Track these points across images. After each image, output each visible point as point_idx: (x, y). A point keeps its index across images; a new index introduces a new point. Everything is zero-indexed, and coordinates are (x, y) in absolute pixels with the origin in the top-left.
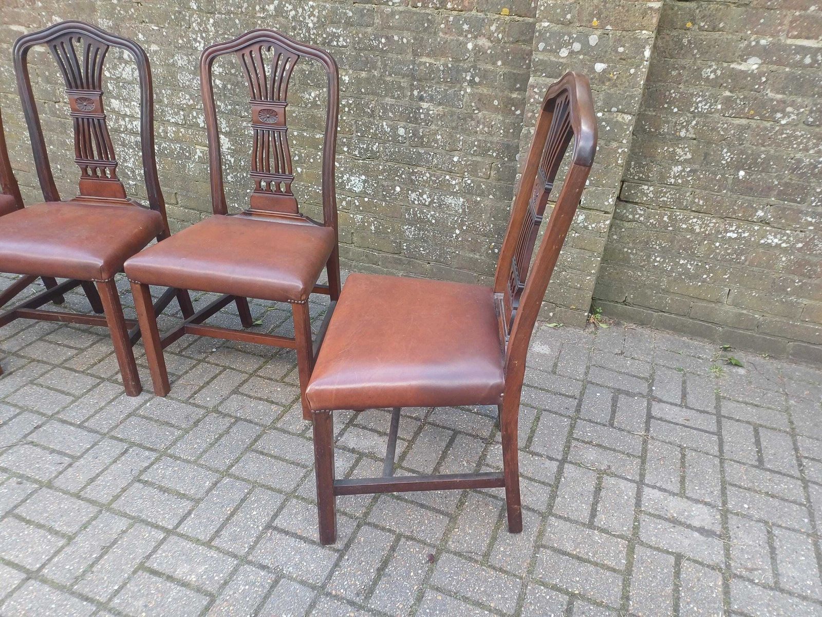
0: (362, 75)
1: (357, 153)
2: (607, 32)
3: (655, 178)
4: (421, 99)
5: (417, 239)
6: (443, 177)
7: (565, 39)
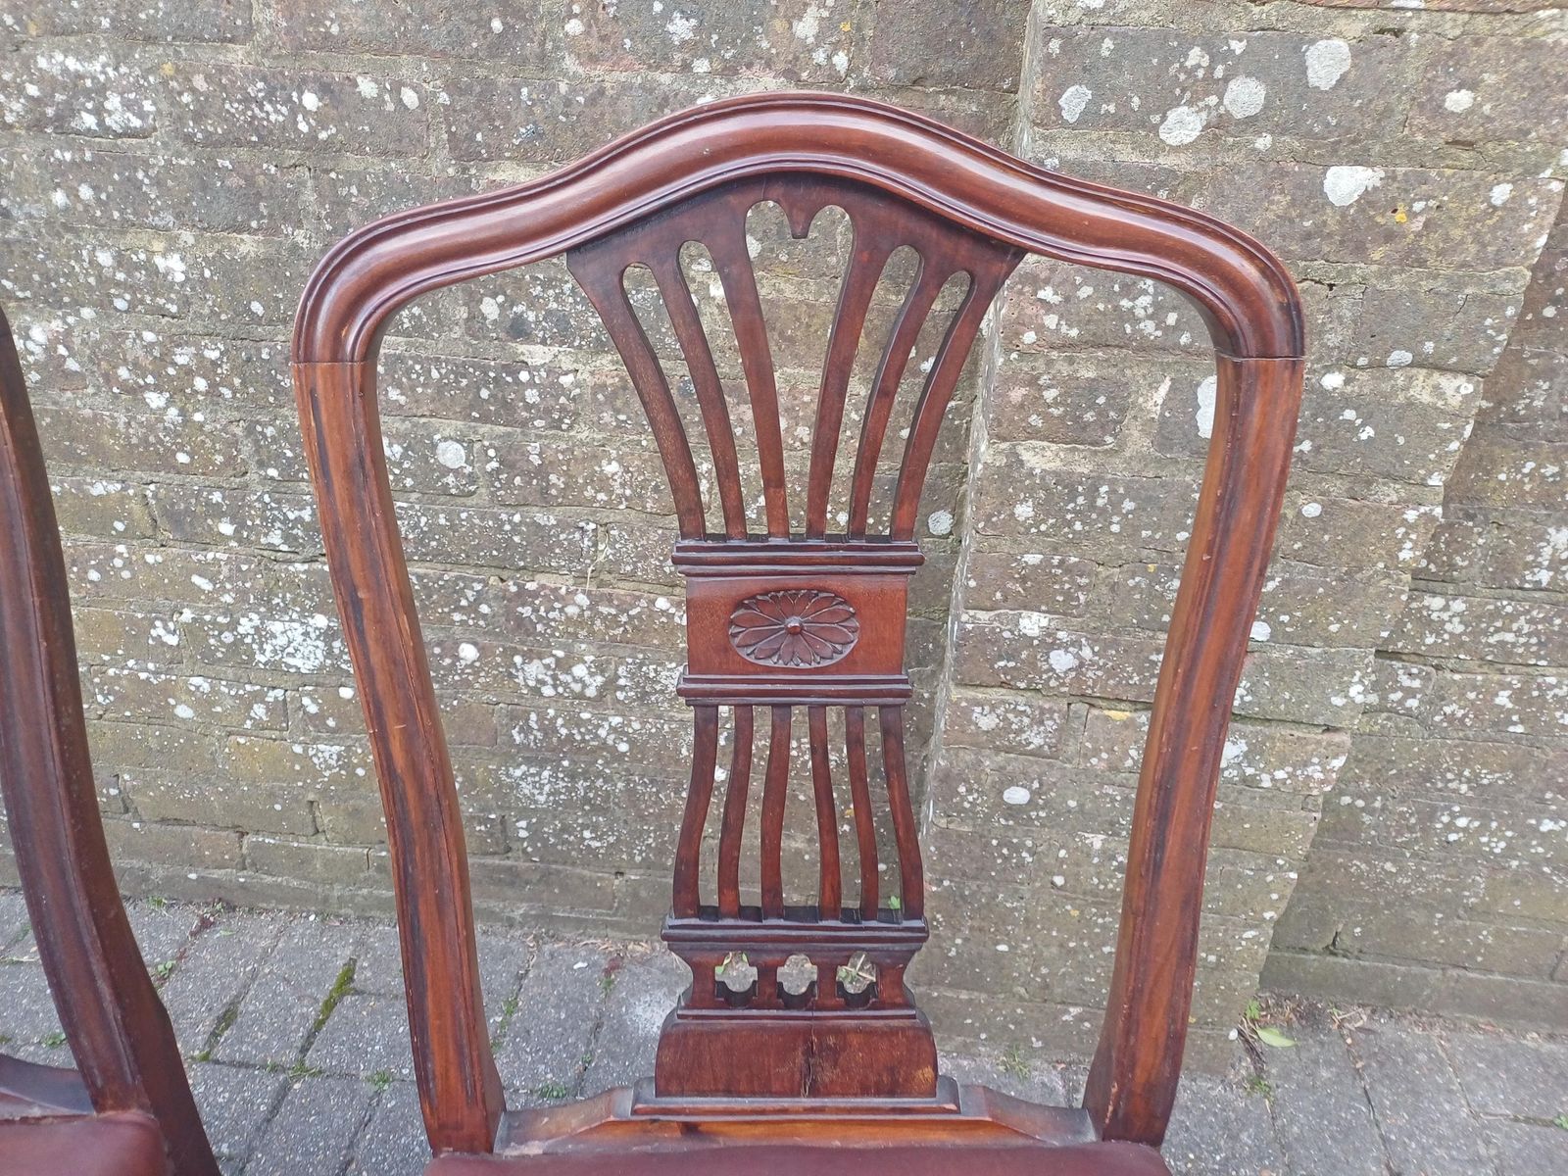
0: (243, 249)
1: (276, 538)
2: (1393, 21)
3: (1476, 570)
4: (518, 330)
5: (569, 804)
6: (643, 603)
7: (1189, 64)
